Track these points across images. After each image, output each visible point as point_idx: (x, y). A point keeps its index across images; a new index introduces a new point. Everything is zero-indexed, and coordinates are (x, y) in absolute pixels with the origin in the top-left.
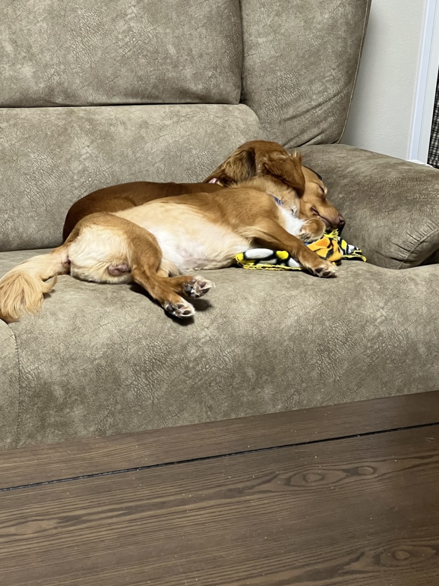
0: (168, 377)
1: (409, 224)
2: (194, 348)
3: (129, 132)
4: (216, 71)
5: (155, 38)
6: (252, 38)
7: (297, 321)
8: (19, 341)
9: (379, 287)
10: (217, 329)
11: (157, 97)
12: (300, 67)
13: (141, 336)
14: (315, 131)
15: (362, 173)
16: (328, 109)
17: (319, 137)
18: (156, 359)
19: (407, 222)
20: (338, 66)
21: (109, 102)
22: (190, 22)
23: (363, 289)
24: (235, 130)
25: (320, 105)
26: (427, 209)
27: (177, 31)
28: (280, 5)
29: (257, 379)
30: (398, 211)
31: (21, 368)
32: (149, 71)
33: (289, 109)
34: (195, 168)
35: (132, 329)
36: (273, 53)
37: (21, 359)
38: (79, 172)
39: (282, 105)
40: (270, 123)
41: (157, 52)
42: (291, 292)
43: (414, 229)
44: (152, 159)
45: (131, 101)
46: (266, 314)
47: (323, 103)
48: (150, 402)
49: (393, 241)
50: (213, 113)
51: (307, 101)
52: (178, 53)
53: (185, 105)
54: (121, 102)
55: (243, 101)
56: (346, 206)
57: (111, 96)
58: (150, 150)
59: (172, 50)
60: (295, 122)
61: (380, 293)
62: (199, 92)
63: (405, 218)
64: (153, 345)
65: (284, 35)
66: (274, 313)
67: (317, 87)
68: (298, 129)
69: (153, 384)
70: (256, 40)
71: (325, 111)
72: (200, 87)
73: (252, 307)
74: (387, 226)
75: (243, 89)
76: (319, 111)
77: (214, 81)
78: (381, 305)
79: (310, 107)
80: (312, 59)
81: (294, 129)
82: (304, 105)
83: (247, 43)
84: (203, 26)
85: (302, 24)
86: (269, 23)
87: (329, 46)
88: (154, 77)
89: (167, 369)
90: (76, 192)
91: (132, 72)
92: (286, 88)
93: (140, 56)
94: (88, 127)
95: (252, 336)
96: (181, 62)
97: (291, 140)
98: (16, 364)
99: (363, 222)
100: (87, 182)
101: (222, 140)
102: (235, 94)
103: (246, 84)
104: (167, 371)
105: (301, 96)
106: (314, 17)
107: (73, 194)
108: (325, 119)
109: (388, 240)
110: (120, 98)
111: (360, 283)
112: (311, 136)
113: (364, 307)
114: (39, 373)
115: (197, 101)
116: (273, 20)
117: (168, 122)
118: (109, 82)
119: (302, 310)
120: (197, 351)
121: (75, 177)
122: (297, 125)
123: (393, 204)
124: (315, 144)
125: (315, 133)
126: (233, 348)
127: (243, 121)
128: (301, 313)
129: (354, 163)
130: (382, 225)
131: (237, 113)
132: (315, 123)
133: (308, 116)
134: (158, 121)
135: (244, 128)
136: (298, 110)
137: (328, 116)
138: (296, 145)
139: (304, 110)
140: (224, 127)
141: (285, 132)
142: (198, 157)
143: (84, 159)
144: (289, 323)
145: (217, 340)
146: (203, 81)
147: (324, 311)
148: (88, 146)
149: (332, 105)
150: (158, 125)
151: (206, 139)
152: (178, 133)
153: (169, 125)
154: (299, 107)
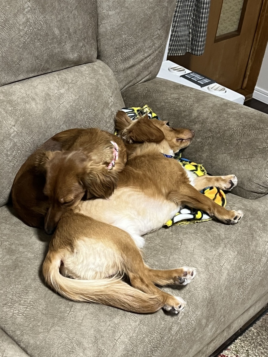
0: (160, 353)
3: (39, 106)
4: (85, 41)
5: (45, 25)
6: (105, 11)
7: (228, 274)
9: (262, 225)
11: (48, 69)
12: (138, 30)
14: (146, 73)
16: (154, 57)
17: (148, 77)
18: (154, 347)
20: (162, 27)
21: (16, 80)
22: (67, 7)
24: (105, 87)
25: (150, 55)
27: (59, 16)
29: (206, 323)
30: (255, 159)
32: (42, 51)
33: (130, 61)
34: (85, 123)
36: (120, 22)
38: (11, 149)
39: (125, 58)
40: (117, 72)
41: (47, 35)
42: (218, 250)
44: (58, 123)
45: (31, 75)
46: (211, 277)
47: (152, 54)
49: (255, 182)
50: (87, 76)
51: (142, 54)
52: (61, 33)
53: (66, 70)
54: (24, 78)
57: (17, 75)
58: (56, 117)
59: (57, 32)
61: (264, 230)
62: (75, 60)
64: (152, 338)
65: (127, 8)
66: (215, 274)
67: (148, 43)
68: (135, 73)
70: (107, 12)
71: (153, 59)
72: (76, 55)
73: (202, 275)
74: (249, 170)
76: (149, 60)
77: (84, 49)
79: (144, 58)
80: (146, 24)
81: (133, 74)
82: (140, 56)
83: (100, 15)
84: (75, 9)
87: (157, 14)
88: (46, 54)
90: (11, 164)
91: (31, 54)
92: (128, 46)
93: (36, 41)
95: (206, 299)
96: (63, 40)
97: (131, 81)
100: (18, 154)
101: (98, 97)
102: (95, 55)
104: (160, 350)
105: (138, 51)
107: (9, 166)
108: (152, 64)
109: (250, 180)
110: (23, 75)
112: (143, 77)
113: (259, 246)
115: (73, 65)
117: (62, 91)
118: (16, 65)
119: (229, 264)
120: (177, 327)
121: (9, 153)
122: (135, 71)
123: (248, 152)
124: (145, 82)
125: (146, 75)
126: (196, 313)
127: (107, 77)
128: (229, 267)
129: (191, 106)
130: (244, 169)
131: (101, 72)
132: (146, 68)
133: (142, 64)
134: (56, 91)
135: (109, 84)
136: (136, 61)
137: (154, 62)
138: (133, 84)
139: (140, 60)
140: (98, 86)
141: (127, 77)
142: (86, 114)
143: (13, 137)
144: (224, 278)
145: (188, 313)
146: (77, 51)
147: (240, 259)
148: (14, 126)
149: (157, 54)
150: (56, 95)
151: (89, 99)
152: (71, 98)
153: (64, 93)
154: (137, 58)
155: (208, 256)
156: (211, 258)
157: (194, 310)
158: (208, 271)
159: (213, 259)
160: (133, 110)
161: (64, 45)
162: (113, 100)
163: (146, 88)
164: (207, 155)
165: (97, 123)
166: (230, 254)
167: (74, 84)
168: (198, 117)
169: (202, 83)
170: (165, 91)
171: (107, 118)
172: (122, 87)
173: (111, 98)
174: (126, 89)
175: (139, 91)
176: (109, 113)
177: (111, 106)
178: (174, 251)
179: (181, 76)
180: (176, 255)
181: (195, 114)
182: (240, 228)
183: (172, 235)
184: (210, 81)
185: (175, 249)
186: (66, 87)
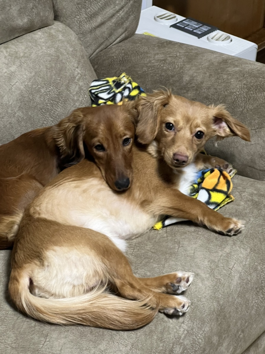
2: (178, 347)
7: (240, 278)
10: (190, 319)
14: (120, 30)
16: (129, 9)
17: (123, 35)
24: (67, 56)
25: (122, 8)
29: (219, 341)
33: (98, 18)
34: (47, 105)
39: (91, 15)
44: (12, 110)
47: (125, 5)
50: (43, 44)
51: (112, 7)
53: (15, 40)
58: (8, 103)
62: (25, 26)
66: (223, 280)
68: (106, 33)
71: (127, 12)
72: (26, 20)
73: (206, 282)
74: (258, 144)
75: (54, 7)
76: (122, 14)
77: (35, 11)
79: (115, 12)
81: (103, 34)
82: (110, 11)
95: (214, 311)
97: (102, 44)
101: (61, 70)
102: (52, 16)
103: (56, 2)
105: (106, 5)
108: (127, 18)
112: (117, 36)
115: (23, 33)
117: (13, 68)
119: (240, 265)
120: (180, 348)
122: (105, 30)
124: (120, 42)
125: (120, 33)
126: (203, 329)
127: (69, 43)
128: (240, 269)
129: (181, 68)
131: (60, 37)
132: (119, 24)
133: (114, 20)
134: (5, 70)
135: (72, 51)
136: (105, 17)
137: (129, 15)
138: (105, 47)
139: (110, 15)
140: (58, 57)
141: (96, 38)
142: (47, 94)
144: (235, 283)
145: (192, 329)
146: (27, 14)
147: (254, 258)
149: (132, 5)
150: (6, 74)
151: (49, 74)
152: (25, 77)
153: (15, 72)
154: (106, 13)
155: (213, 258)
156: (217, 260)
157: (199, 326)
158: (214, 277)
159: (219, 261)
160: (108, 82)
161: (9, 10)
162: (79, 71)
163: (123, 50)
165: (62, 103)
166: (241, 253)
167: (27, 57)
168: (190, 82)
169: (200, 33)
170: (147, 53)
171: (74, 96)
172: (92, 52)
173: (77, 69)
174: (97, 54)
175: (113, 55)
176: (77, 89)
177: (78, 80)
178: (170, 256)
179: (172, 26)
180: (173, 261)
181: (186, 78)
182: (252, 219)
183: (167, 236)
184: (210, 28)
185: (171, 254)
186: (18, 63)
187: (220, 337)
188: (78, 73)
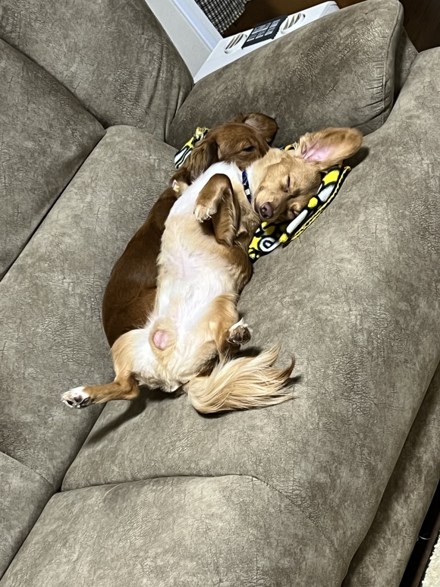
0: (366, 375)
1: (362, 81)
2: (359, 334)
3: (75, 236)
4: (71, 125)
5: (10, 149)
6: (65, 73)
7: (390, 235)
8: (261, 477)
9: (401, 148)
10: (356, 303)
11: (57, 189)
12: (119, 58)
13: (323, 370)
14: (174, 91)
15: (265, 83)
16: (167, 67)
17: (181, 93)
18: (348, 374)
19: (359, 82)
20: (143, 28)
21: (32, 231)
22: (18, 111)
23: (395, 162)
24: (134, 152)
25: (159, 70)
26: (361, 56)
27: (18, 127)
28: (60, 28)
29: (410, 305)
30: (341, 81)
31: (285, 494)
32: (32, 177)
33: (143, 96)
34: (143, 209)
35: (312, 372)
36: (91, 68)
37: (278, 488)
38: (80, 304)
39: (136, 99)
40: (141, 121)
41: (22, 157)
42: (360, 219)
43: (370, 81)
44: (111, 236)
45: (44, 212)
46: (368, 254)
47: (160, 65)
48: (373, 406)
49: (362, 106)
50: (105, 158)
51: (149, 77)
52: (35, 142)
53: (78, 173)
54: (39, 221)
55: (106, 125)
56: (289, 118)
57: (29, 225)
58: (103, 232)
59: (30, 144)
60: (157, 101)
61: (407, 150)
62: (77, 153)
63: (353, 81)
64: (336, 366)
65: (86, 47)
66: (371, 248)
67: (144, 59)
68: (162, 104)
69: (364, 393)
70: (69, 72)
71: (167, 70)
72: (74, 148)
73: (354, 261)
74: (345, 100)
75: (96, 117)
76: (163, 75)
77: (77, 134)
78: (419, 158)
79: (155, 79)
80: (122, 43)
81: (160, 107)
82: (149, 82)
83: (65, 82)
84: (29, 103)
85: (90, 25)
86: (66, 50)
87: (122, 20)
88: (40, 177)
89: (360, 370)
90: (95, 319)
91: (23, 191)
92: (125, 84)
93: (16, 174)
94: (46, 265)
95: (379, 280)
96: (44, 146)
97: (166, 116)
98: (279, 495)
99: (319, 116)
100: (93, 303)
101: (134, 169)
102: (98, 127)
103: (95, 111)
104: (362, 372)
105: (141, 78)
106: (92, 11)
107: (94, 322)
108: (172, 75)
109: (356, 109)
110: (35, 219)
111: (387, 159)
112: (175, 99)
113: (412, 173)
114: (299, 482)
116: (66, 45)
117: (88, 198)
118: (17, 216)
119: (382, 223)
120: (363, 335)
121: (83, 310)
122: (159, 102)
123: (329, 80)
124: (183, 101)
125: (176, 94)
126: (379, 304)
127: (129, 139)
128: (385, 227)
130: (339, 103)
131: (117, 139)
132: (168, 86)
133: (160, 87)
134: (82, 205)
135: (136, 144)
136: (149, 90)
137: (172, 72)
138: (172, 117)
139: (153, 85)
140: (125, 158)
141: (156, 117)
142: (136, 199)
143: (73, 291)
144: (387, 243)
145: (365, 311)
146: (71, 142)
147: (395, 207)
148: (64, 278)
149: (167, 61)
150: (85, 208)
151: (126, 180)
152: (104, 198)
153: (92, 200)
154: (147, 87)
155: (351, 235)
156: (355, 235)
157: (371, 303)
158: (360, 251)
159: (357, 234)
160: (188, 147)
161: (51, 151)
162: (154, 157)
163: (188, 107)
164: (294, 124)
166: (378, 211)
167: (96, 179)
169: (271, 33)
170: (209, 93)
172: (163, 131)
173: (151, 157)
174: (169, 129)
175: (182, 119)
177: (159, 166)
178: (310, 261)
179: (243, 47)
182: (375, 174)
184: (279, 20)
186: (90, 191)
187: (408, 301)
188: (155, 160)
